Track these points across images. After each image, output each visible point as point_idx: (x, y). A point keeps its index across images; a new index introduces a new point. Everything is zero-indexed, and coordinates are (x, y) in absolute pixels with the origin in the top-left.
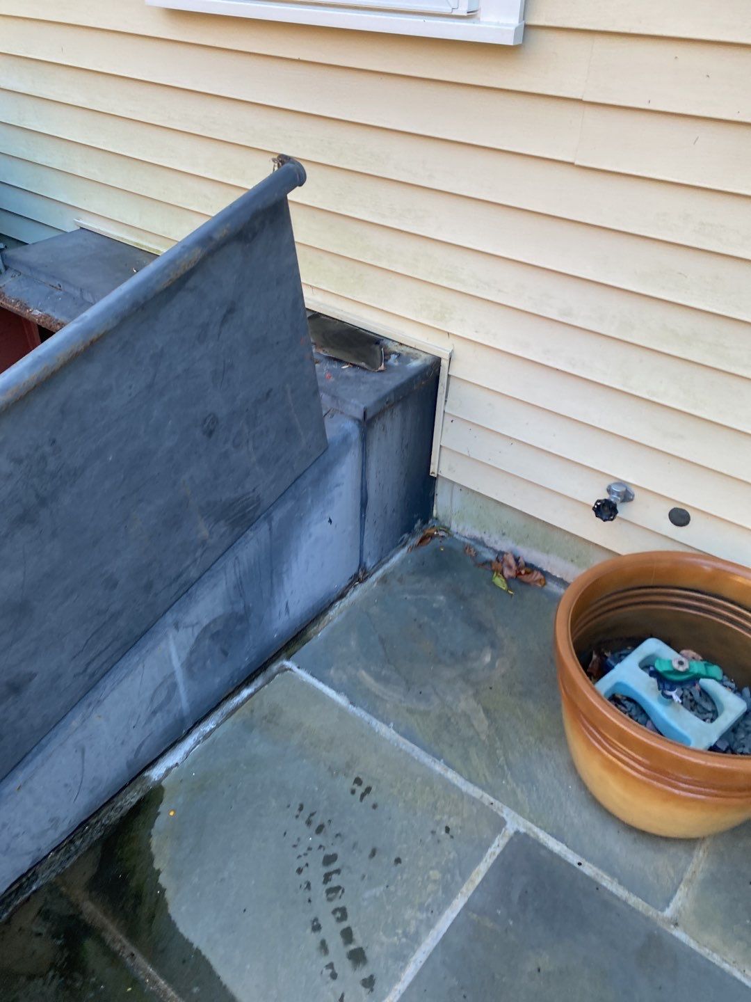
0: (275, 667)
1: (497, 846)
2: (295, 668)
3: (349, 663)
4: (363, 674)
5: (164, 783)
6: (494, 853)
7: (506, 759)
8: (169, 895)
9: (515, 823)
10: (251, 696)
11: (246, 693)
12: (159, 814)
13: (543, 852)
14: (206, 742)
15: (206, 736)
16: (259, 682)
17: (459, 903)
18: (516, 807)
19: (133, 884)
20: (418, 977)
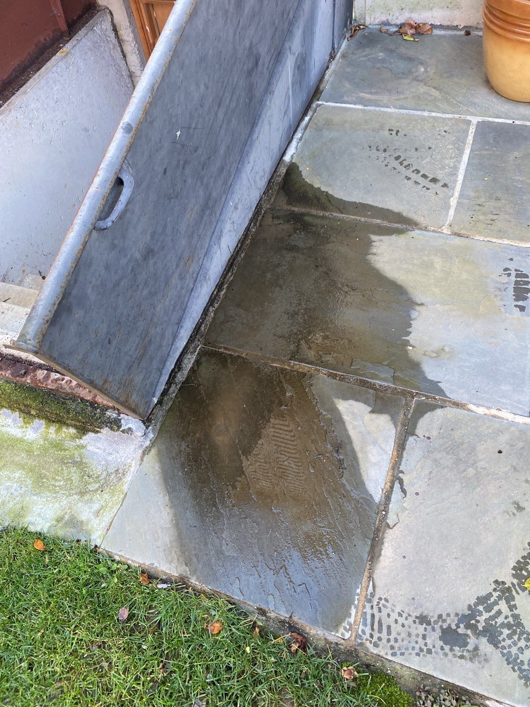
0: (314, 105)
1: (472, 130)
2: (324, 103)
3: (352, 93)
4: (362, 95)
5: (293, 161)
6: (472, 132)
7: (456, 101)
8: (330, 192)
9: (475, 120)
10: (310, 119)
11: (307, 119)
12: (301, 171)
13: (495, 124)
14: (302, 141)
15: (301, 139)
16: (310, 113)
17: (467, 152)
18: (472, 114)
19: (310, 195)
20: (465, 176)
